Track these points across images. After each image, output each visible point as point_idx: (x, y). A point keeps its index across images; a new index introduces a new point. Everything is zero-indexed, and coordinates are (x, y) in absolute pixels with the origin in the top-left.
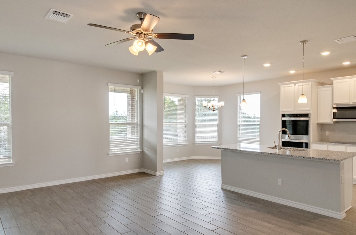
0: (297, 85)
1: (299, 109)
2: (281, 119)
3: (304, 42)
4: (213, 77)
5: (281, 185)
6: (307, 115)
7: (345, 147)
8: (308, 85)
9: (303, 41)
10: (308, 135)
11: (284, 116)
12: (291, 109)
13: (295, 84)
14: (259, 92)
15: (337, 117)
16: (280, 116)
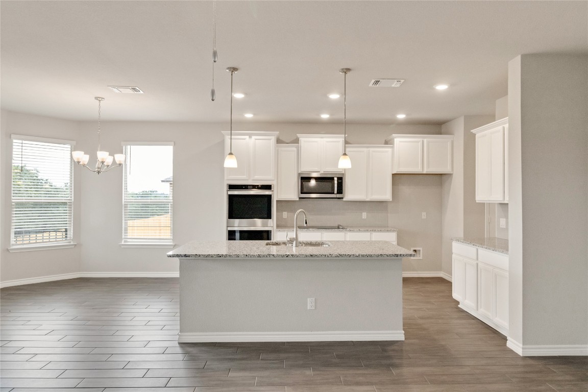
0: (254, 137)
1: (256, 177)
2: (227, 193)
3: (346, 71)
4: (96, 98)
5: (314, 308)
6: (268, 187)
7: (320, 233)
8: (270, 139)
9: (346, 69)
10: (271, 218)
11: (231, 187)
12: (244, 177)
13: (250, 137)
14: (173, 143)
15: (305, 190)
16: (226, 188)
